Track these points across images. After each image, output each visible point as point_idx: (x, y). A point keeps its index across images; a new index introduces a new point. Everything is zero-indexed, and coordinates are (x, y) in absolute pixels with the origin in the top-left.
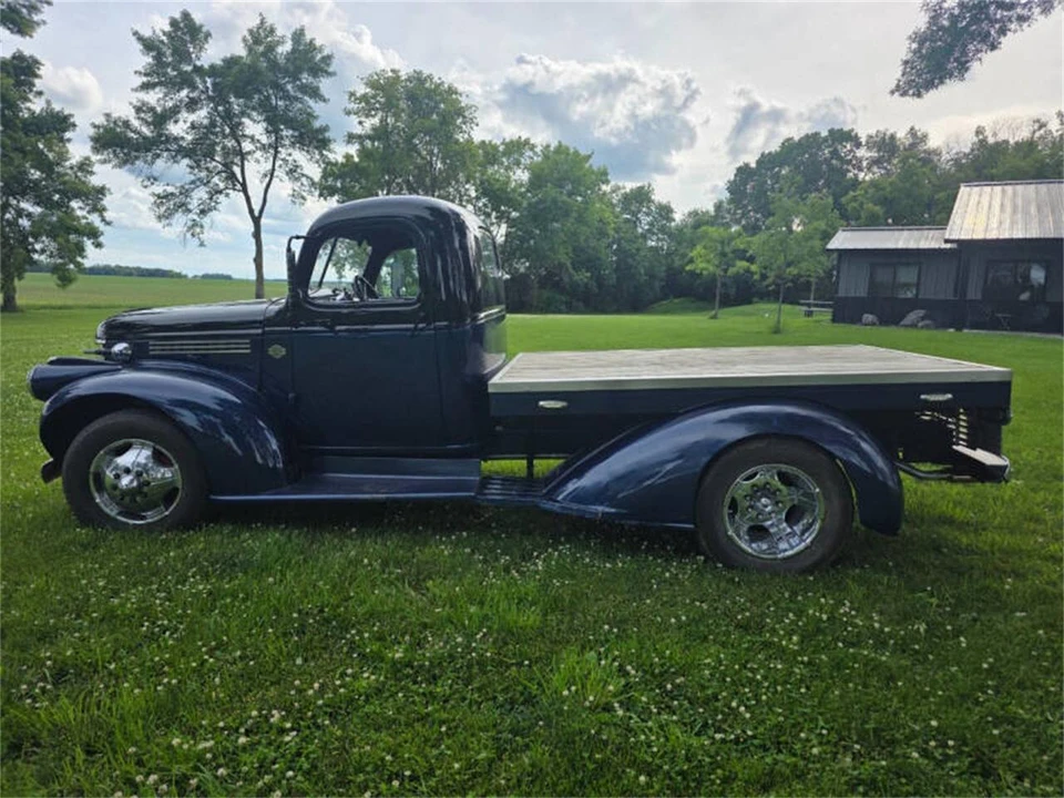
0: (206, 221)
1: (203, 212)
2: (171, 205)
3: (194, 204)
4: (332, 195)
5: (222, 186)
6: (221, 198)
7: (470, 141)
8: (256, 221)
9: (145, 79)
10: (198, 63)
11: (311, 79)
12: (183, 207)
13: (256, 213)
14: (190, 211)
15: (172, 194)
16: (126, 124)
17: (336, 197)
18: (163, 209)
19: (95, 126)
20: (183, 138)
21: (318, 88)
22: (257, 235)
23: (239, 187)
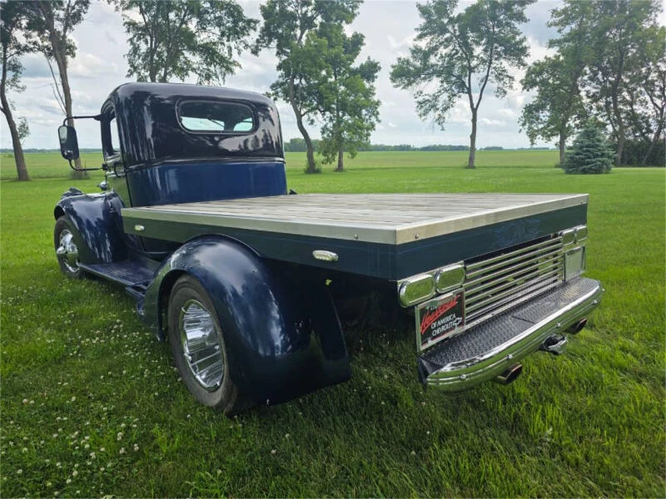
0: (446, 115)
1: (445, 109)
2: (426, 106)
3: (440, 105)
4: (532, 87)
5: (456, 91)
6: (455, 99)
7: (654, 27)
8: (474, 111)
9: (420, 32)
10: (451, 16)
11: (520, 8)
12: (434, 107)
13: (475, 106)
14: (438, 109)
15: (428, 100)
16: (408, 62)
17: (536, 88)
18: (423, 110)
19: (393, 67)
20: (437, 65)
21: (522, 13)
22: (474, 120)
23: (466, 91)
